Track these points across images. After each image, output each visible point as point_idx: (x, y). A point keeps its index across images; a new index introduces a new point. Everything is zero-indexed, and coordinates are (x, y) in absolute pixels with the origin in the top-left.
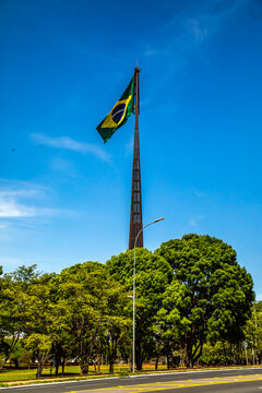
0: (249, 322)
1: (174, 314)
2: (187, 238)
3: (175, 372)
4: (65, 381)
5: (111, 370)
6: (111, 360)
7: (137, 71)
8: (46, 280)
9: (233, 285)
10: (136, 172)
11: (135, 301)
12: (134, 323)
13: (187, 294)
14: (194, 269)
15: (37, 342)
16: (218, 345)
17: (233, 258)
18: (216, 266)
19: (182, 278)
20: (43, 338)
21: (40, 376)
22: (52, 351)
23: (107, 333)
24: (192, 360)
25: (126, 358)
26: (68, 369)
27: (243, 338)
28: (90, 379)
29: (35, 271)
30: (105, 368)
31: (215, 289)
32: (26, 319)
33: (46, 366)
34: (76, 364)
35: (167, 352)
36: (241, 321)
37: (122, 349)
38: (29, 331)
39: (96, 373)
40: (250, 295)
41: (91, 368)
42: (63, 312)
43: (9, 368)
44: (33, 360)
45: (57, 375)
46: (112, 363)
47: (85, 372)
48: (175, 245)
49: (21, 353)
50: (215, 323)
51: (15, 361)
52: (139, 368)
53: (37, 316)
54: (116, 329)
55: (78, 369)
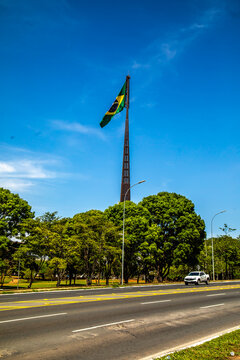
0: (202, 252)
1: (153, 246)
2: (160, 195)
3: (151, 285)
4: (76, 289)
5: (107, 283)
6: (107, 276)
7: (128, 78)
8: (64, 222)
9: (192, 227)
10: (126, 148)
11: (124, 238)
12: (123, 253)
13: (161, 233)
14: (165, 215)
15: (57, 263)
16: (180, 267)
17: (192, 209)
18: (180, 214)
19: (157, 222)
20: (61, 260)
21: (59, 285)
22: (67, 269)
23: (105, 258)
24: (163, 277)
25: (117, 275)
26: (77, 282)
27: (197, 262)
28: (93, 288)
29: (56, 216)
30: (103, 281)
31: (179, 230)
32: (50, 247)
33: (63, 279)
34: (83, 278)
35: (145, 272)
36: (197, 251)
37: (115, 269)
38: (52, 256)
39: (97, 285)
40: (203, 234)
41: (94, 281)
42: (74, 244)
43: (39, 280)
44: (54, 275)
45: (70, 285)
46: (107, 279)
47: (90, 284)
48: (153, 200)
49: (46, 270)
50: (178, 253)
51: (42, 275)
52: (126, 282)
53: (57, 246)
54: (110, 256)
55: (85, 282)
